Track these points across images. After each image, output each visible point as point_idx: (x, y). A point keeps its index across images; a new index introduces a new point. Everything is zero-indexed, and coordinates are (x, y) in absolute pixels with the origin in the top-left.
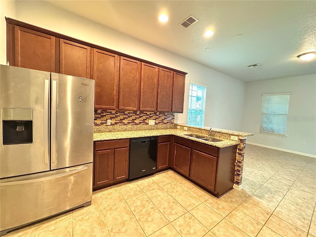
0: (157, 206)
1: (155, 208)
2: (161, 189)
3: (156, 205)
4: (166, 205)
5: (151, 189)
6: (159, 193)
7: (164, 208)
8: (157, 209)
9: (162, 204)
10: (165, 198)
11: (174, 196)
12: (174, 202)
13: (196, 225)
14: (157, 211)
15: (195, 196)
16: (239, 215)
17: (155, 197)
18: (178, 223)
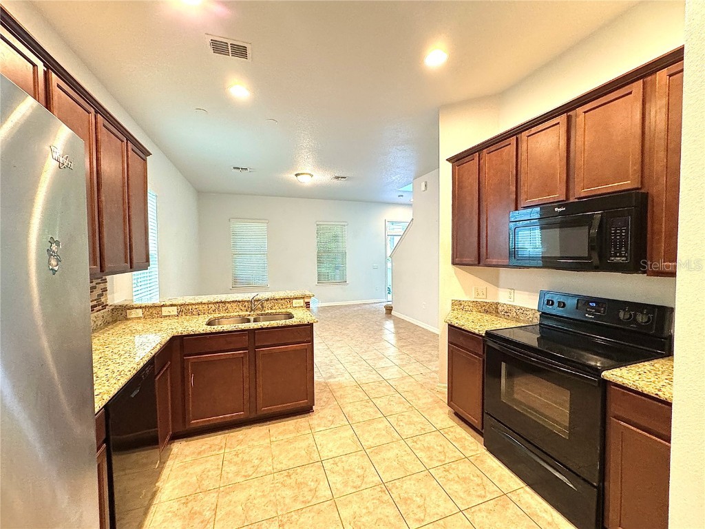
0: (280, 513)
1: (285, 520)
2: (232, 488)
3: (275, 515)
4: (288, 493)
5: (208, 514)
6: (241, 496)
7: (295, 499)
8: (289, 515)
9: (282, 500)
10: (267, 489)
11: (270, 468)
12: (286, 474)
13: (350, 460)
14: (295, 517)
15: (290, 436)
16: (349, 408)
17: (246, 510)
18: (338, 486)
